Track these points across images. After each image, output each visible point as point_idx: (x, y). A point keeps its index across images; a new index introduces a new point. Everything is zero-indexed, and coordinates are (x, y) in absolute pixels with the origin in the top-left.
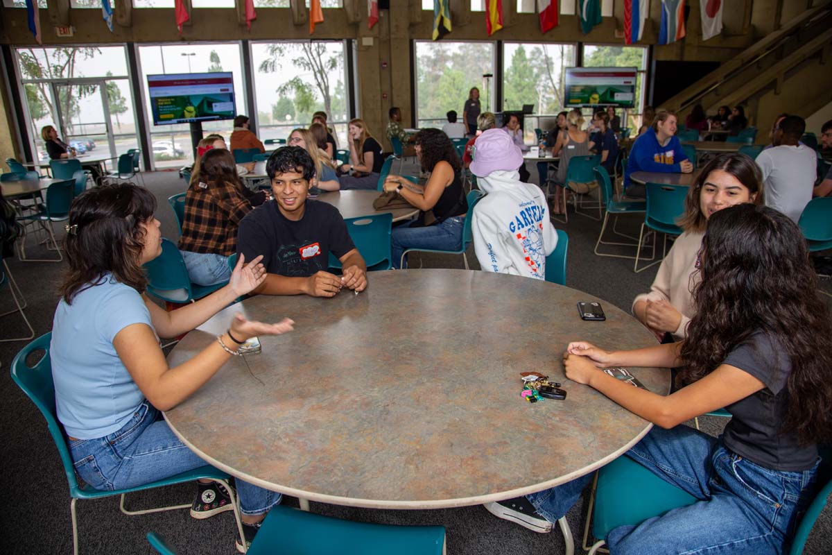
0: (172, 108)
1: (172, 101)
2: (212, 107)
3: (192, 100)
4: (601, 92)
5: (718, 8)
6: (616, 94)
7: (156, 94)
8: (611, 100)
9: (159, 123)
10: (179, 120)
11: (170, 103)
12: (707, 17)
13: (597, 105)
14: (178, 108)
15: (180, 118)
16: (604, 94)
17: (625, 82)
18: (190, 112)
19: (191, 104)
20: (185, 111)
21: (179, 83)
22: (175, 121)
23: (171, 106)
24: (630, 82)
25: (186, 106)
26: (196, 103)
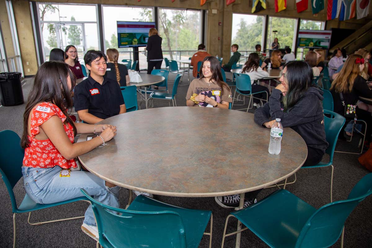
0: (127, 39)
1: (127, 36)
2: (145, 40)
3: (137, 36)
4: (314, 41)
5: (368, 5)
6: (321, 43)
7: (121, 31)
8: (319, 45)
9: (121, 47)
10: (130, 45)
11: (126, 36)
12: (360, 9)
13: (312, 47)
14: (130, 40)
15: (130, 44)
16: (316, 42)
17: (326, 37)
18: (135, 42)
19: (136, 38)
20: (133, 41)
21: (131, 26)
22: (128, 46)
23: (127, 38)
24: (328, 37)
25: (133, 38)
26: (138, 37)
